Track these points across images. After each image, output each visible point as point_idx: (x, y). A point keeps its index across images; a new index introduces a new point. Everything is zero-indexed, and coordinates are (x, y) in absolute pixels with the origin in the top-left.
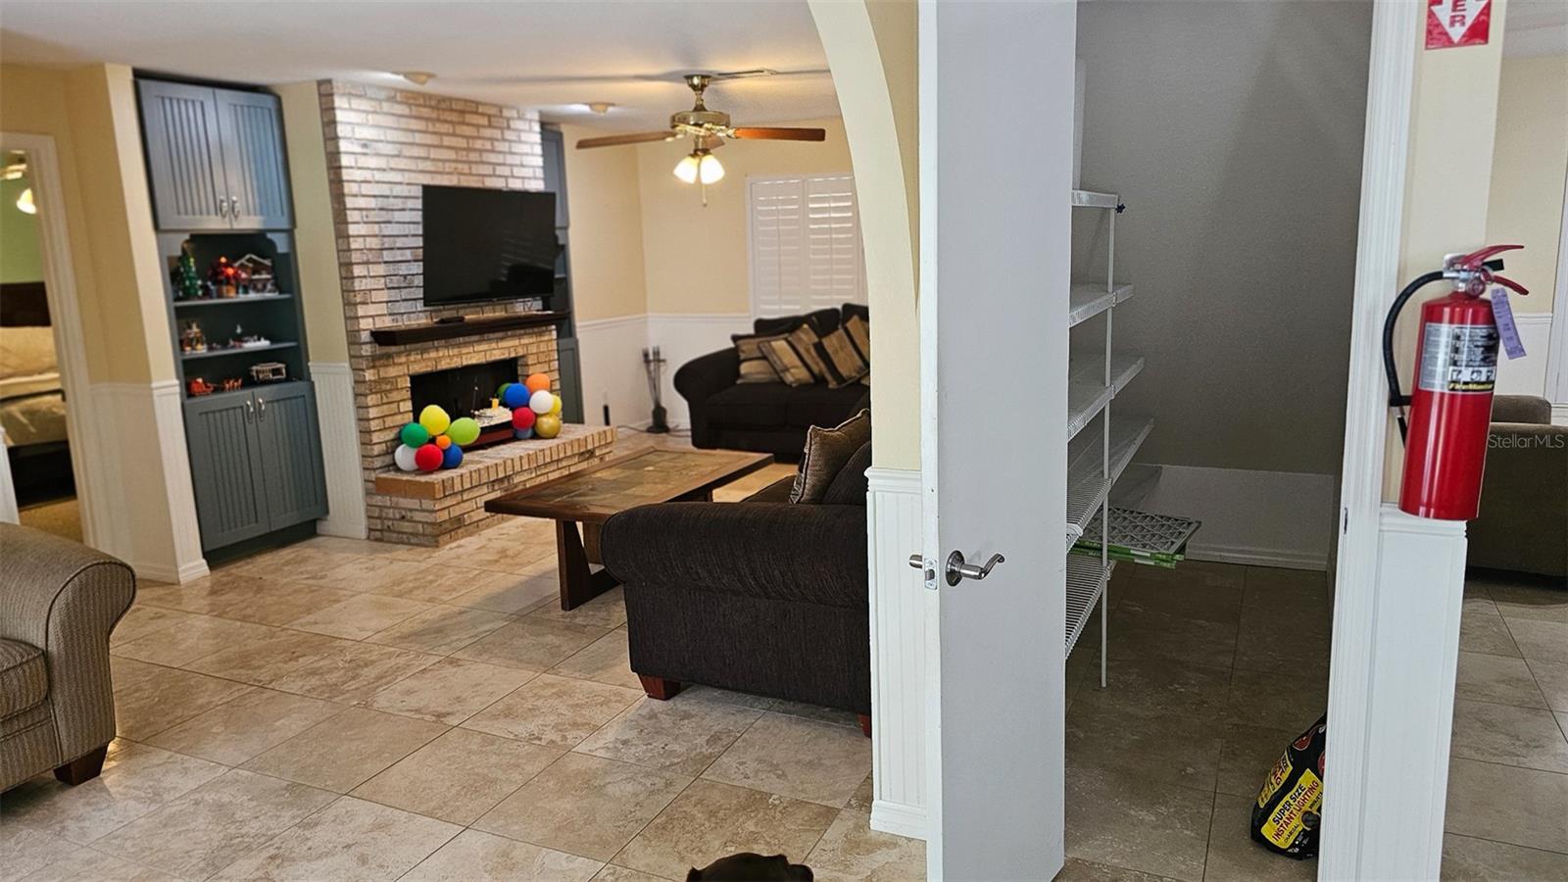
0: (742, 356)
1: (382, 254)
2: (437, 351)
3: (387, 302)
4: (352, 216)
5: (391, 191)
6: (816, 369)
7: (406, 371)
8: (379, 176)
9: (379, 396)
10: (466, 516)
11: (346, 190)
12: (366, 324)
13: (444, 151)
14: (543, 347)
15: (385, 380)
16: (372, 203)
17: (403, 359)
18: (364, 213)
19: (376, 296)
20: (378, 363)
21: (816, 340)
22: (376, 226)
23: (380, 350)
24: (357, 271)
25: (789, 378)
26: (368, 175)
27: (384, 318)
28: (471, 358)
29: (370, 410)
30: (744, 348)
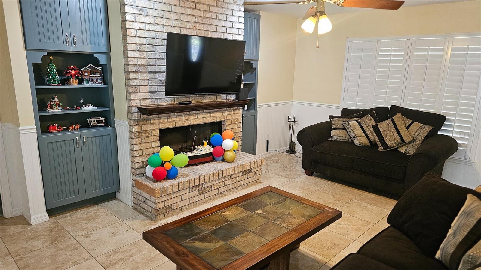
0: (333, 127)
1: (148, 68)
2: (177, 117)
3: (149, 92)
4: (130, 47)
5: (156, 36)
6: (372, 139)
7: (158, 128)
8: (148, 27)
9: (141, 139)
10: (174, 205)
11: (128, 33)
12: (136, 103)
13: (189, 17)
14: (235, 117)
15: (145, 132)
16: (144, 41)
17: (156, 121)
18: (138, 46)
19: (142, 89)
20: (141, 123)
21: (375, 123)
22: (145, 53)
23: (142, 116)
24: (132, 76)
25: (356, 142)
26: (142, 26)
27: (147, 100)
28: (195, 121)
29: (135, 146)
30: (334, 123)
